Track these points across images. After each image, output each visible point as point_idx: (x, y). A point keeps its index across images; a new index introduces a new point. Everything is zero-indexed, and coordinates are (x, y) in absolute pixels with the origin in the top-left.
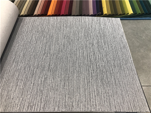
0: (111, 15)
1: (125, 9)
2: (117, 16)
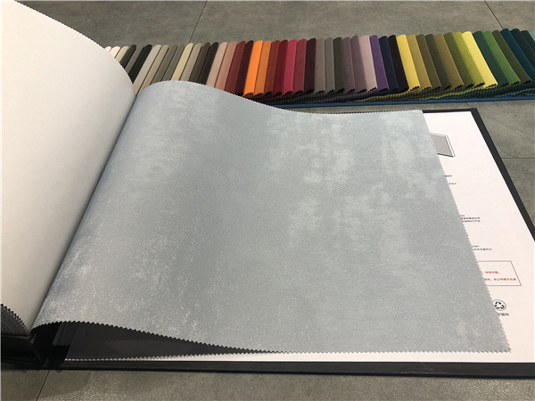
0: (431, 92)
1: (472, 73)
2: (449, 92)
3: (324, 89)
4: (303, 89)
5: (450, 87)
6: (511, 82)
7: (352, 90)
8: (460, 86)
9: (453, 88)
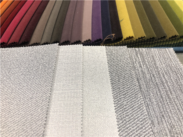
0: (144, 41)
2: (164, 41)
5: (164, 37)
8: (176, 36)
9: (168, 38)
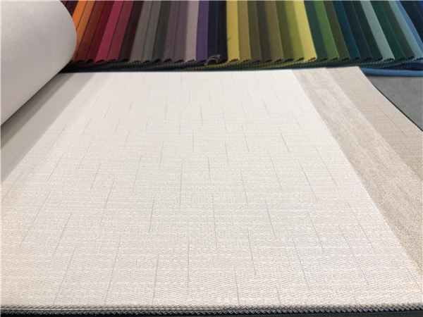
1: (294, 44)
2: (270, 65)
3: (139, 59)
4: (117, 58)
5: (270, 61)
6: (330, 58)
7: (169, 60)
8: (280, 60)
9: (273, 62)
